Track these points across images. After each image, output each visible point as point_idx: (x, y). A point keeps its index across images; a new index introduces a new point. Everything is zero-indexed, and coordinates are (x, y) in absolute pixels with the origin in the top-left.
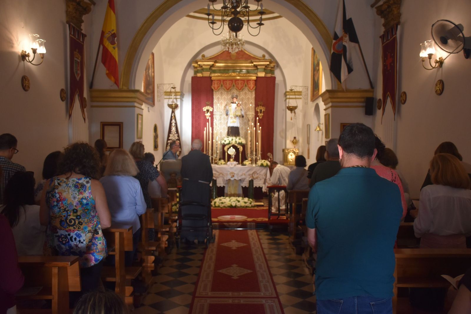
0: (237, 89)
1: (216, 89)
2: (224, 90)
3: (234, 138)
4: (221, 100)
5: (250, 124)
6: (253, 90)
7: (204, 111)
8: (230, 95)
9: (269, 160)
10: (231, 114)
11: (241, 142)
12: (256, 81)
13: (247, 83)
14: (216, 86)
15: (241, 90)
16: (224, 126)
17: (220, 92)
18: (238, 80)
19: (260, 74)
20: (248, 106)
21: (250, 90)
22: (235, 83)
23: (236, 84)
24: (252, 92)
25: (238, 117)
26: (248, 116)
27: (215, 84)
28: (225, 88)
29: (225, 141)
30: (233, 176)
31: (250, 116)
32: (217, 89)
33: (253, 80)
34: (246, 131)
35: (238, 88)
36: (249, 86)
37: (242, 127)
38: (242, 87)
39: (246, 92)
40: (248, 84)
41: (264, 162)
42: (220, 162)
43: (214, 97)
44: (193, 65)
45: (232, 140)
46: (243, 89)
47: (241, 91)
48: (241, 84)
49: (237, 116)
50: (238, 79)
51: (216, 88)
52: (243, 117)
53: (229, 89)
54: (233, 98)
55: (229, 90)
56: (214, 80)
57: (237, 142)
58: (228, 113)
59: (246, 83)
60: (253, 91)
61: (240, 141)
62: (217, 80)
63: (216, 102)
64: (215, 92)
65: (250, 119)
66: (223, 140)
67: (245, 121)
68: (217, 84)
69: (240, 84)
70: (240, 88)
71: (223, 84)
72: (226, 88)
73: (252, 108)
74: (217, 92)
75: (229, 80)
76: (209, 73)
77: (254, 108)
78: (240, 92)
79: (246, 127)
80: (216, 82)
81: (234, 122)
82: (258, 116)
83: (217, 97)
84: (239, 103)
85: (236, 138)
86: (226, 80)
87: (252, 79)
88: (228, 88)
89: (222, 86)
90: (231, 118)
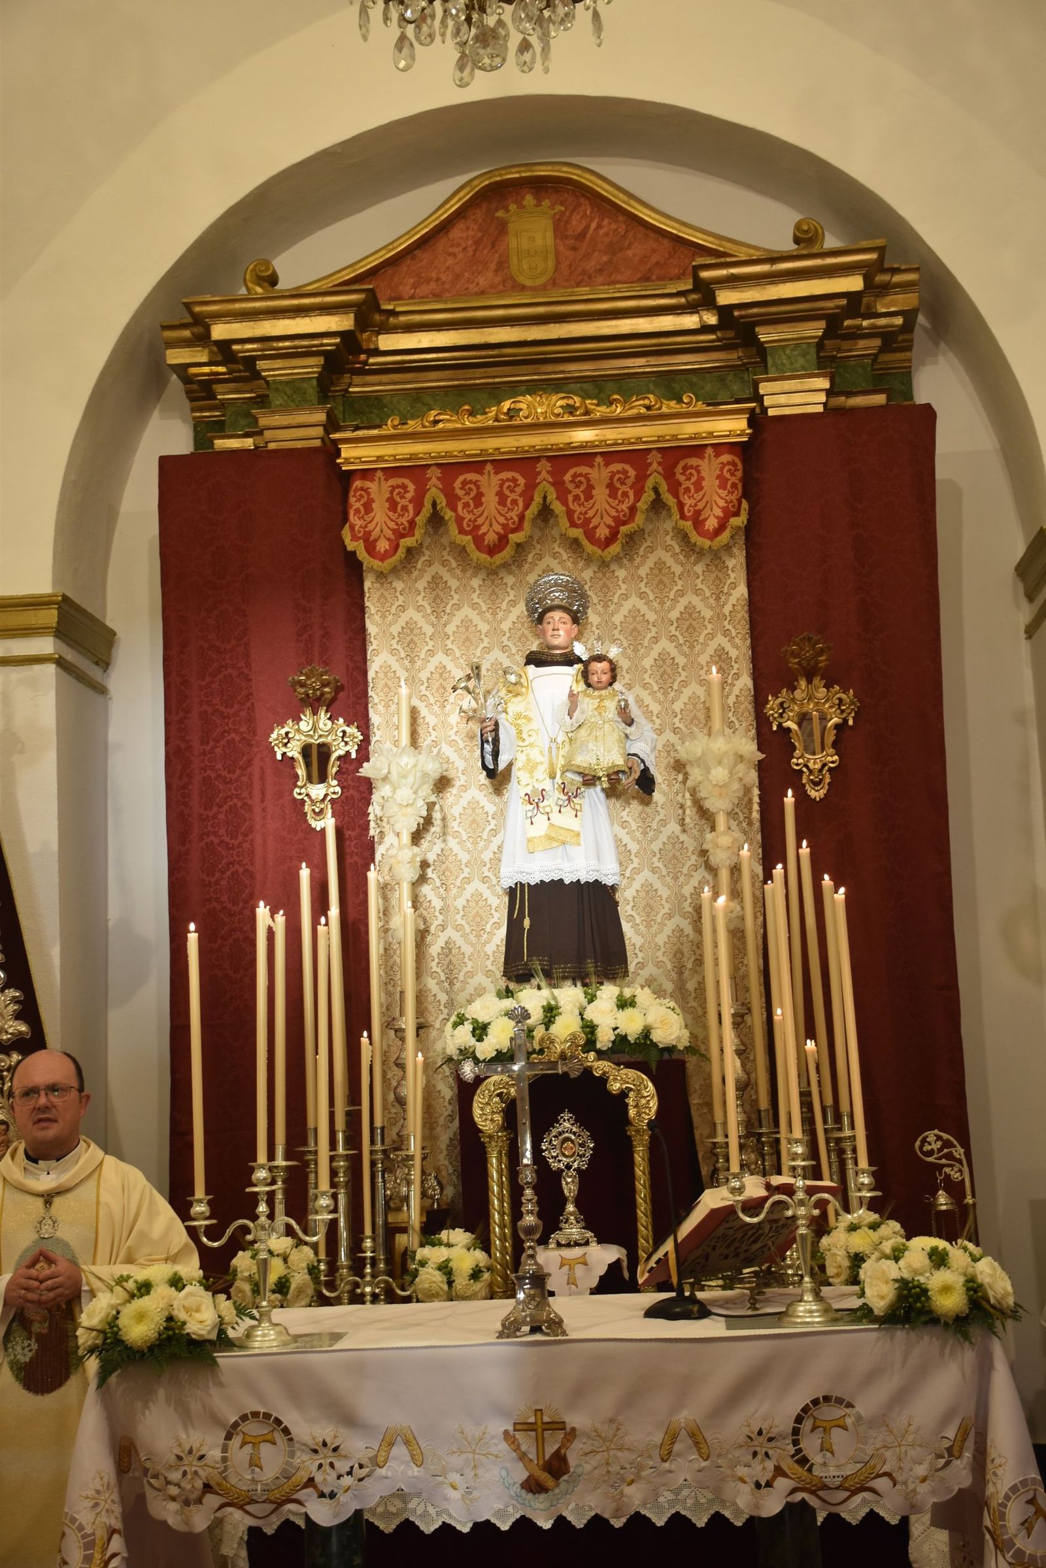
0: (575, 545)
1: (383, 557)
2: (461, 553)
3: (569, 995)
4: (431, 653)
5: (720, 858)
6: (725, 537)
7: (279, 757)
8: (513, 603)
9: (943, 1200)
10: (531, 767)
11: (646, 1033)
12: (746, 451)
13: (669, 475)
14: (381, 521)
15: (615, 548)
16: (476, 884)
17: (421, 584)
18: (584, 456)
19: (782, 399)
20: (694, 688)
21: (694, 537)
22: (558, 484)
23: (562, 497)
24: (716, 558)
25: (595, 794)
26: (695, 774)
27: (368, 507)
28: (467, 539)
29: (480, 1031)
30: (557, 1466)
31: (719, 774)
32: (397, 547)
33: (719, 448)
34: (688, 929)
35: (590, 535)
36: (688, 502)
37: (648, 889)
38: (619, 522)
39: (660, 565)
40: (674, 489)
41: (938, 1259)
42: (434, 1254)
43: (371, 628)
44: (176, 357)
45: (551, 1012)
46: (632, 540)
47: (617, 559)
48: (613, 491)
49: (590, 780)
50: (585, 445)
51: (383, 546)
52: (646, 783)
53: (503, 540)
54: (540, 620)
55: (507, 553)
56: (366, 474)
57: (605, 1038)
58: (496, 754)
59: (655, 478)
60: (728, 548)
61: (631, 1024)
62: (390, 472)
63: (387, 669)
64: (381, 576)
65: (718, 804)
66: (461, 1020)
67: (673, 827)
68: (393, 505)
69: (600, 493)
70: (602, 533)
71: (442, 502)
72: (478, 541)
73: (725, 708)
74: (399, 585)
75: (502, 464)
76: (321, 417)
77: (748, 706)
78: (604, 565)
79: (687, 891)
80: (379, 490)
81: (558, 839)
82: (794, 779)
83: (395, 629)
84: (599, 650)
85: (591, 999)
86: (476, 465)
87: (711, 434)
88: (491, 538)
89: (436, 520)
90: (535, 800)
